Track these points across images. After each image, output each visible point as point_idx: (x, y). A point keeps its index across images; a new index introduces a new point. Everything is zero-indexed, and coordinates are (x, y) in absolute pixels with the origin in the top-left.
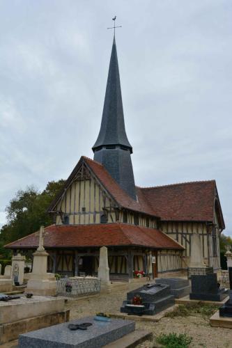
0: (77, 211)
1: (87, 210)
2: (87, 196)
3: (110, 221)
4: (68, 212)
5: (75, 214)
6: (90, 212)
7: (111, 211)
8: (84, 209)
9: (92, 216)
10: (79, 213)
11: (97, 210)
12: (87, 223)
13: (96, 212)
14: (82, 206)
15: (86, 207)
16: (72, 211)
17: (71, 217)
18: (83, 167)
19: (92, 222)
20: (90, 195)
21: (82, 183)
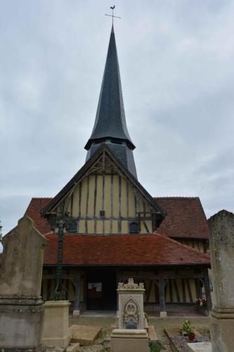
0: (91, 214)
1: (108, 215)
2: (107, 195)
3: (143, 231)
4: (75, 215)
5: (88, 219)
6: (112, 218)
7: (145, 218)
8: (102, 213)
9: (115, 223)
10: (95, 218)
11: (124, 215)
12: (107, 232)
13: (121, 218)
14: (99, 209)
15: (105, 209)
16: (83, 214)
17: (81, 223)
18: (104, 156)
19: (115, 231)
20: (112, 195)
21: (100, 179)
